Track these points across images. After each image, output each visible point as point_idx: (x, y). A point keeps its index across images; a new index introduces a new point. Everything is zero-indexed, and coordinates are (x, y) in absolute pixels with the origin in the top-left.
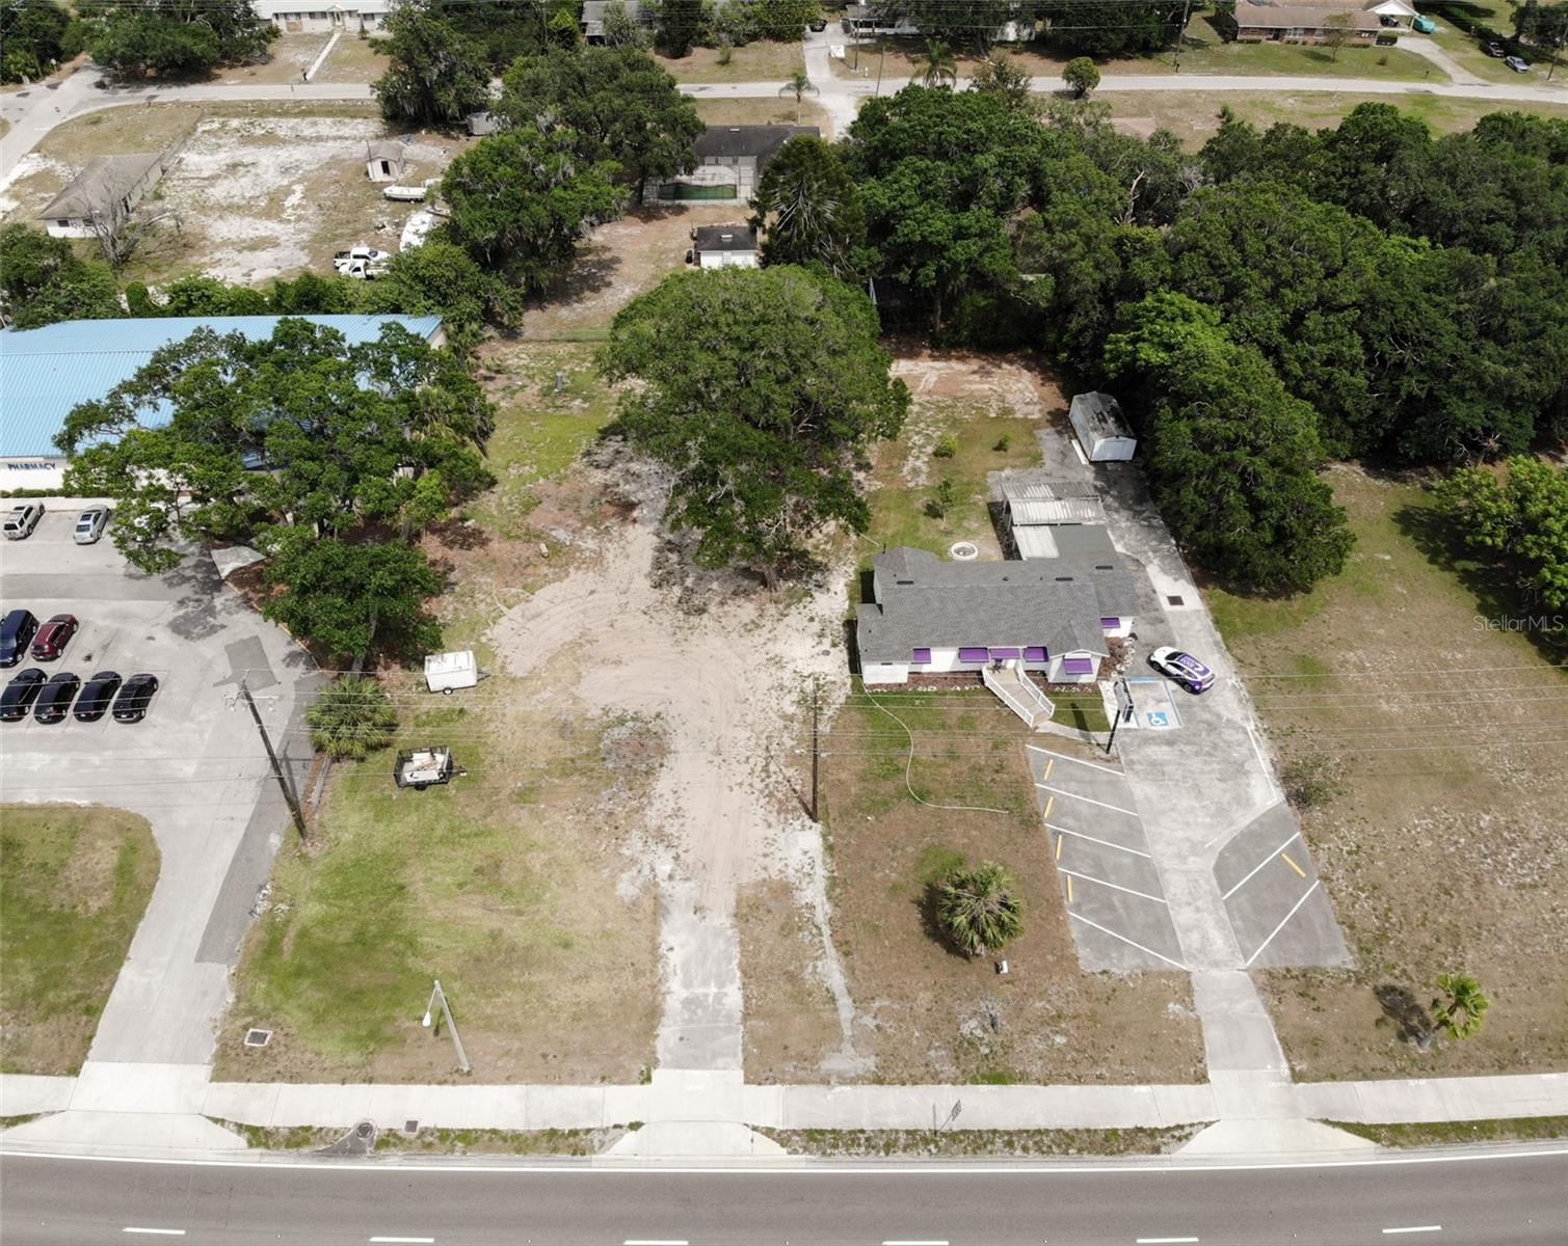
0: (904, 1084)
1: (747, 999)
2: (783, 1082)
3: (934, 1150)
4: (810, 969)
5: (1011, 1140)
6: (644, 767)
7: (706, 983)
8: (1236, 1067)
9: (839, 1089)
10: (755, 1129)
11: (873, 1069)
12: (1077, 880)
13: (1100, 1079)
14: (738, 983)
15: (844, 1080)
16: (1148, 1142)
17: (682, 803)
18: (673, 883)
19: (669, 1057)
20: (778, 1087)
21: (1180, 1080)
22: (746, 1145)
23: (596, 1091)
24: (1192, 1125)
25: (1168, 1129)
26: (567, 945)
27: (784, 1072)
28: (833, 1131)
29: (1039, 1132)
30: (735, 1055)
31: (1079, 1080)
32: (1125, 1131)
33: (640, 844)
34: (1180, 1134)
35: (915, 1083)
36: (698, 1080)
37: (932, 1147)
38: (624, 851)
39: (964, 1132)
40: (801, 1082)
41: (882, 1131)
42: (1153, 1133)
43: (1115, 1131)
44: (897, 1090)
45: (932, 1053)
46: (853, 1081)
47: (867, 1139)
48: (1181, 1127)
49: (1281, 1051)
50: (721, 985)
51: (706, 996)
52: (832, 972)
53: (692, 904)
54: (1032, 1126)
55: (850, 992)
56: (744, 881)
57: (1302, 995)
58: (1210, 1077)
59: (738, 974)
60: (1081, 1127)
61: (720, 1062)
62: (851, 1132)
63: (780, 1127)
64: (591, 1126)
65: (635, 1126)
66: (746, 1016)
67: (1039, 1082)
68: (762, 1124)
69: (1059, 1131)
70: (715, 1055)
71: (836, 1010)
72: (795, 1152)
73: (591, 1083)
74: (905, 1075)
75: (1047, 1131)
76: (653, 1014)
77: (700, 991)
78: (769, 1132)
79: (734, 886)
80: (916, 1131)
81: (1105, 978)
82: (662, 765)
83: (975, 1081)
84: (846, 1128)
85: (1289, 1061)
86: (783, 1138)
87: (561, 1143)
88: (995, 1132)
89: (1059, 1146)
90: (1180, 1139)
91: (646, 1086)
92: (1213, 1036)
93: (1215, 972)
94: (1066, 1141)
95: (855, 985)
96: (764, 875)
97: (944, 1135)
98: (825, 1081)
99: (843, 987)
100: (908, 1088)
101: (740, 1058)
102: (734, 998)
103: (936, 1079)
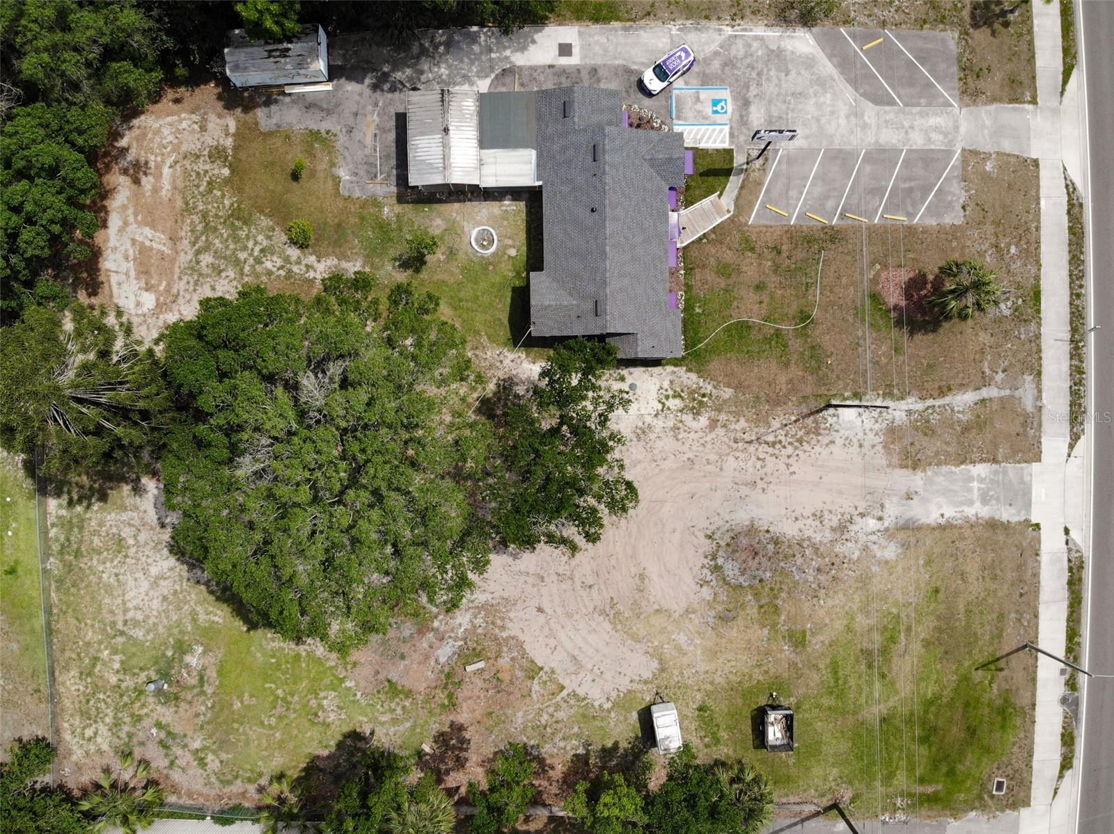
0: (1041, 358)
1: (982, 461)
2: (1040, 437)
3: (1082, 344)
4: (960, 416)
5: (1076, 295)
6: (771, 547)
7: (970, 490)
8: (1029, 139)
9: (1044, 401)
10: (1069, 455)
11: (1032, 377)
12: (885, 210)
13: (1038, 229)
14: (970, 467)
15: (1039, 397)
16: (1076, 210)
17: (807, 513)
18: (886, 516)
19: (1023, 512)
20: (1042, 440)
21: (1038, 177)
22: (1078, 461)
23: (1045, 558)
24: (1066, 179)
25: (1068, 194)
26: (937, 591)
27: (1035, 436)
28: (1071, 406)
29: (1070, 276)
30: (1022, 468)
31: (1038, 242)
32: (1070, 222)
33: (849, 544)
34: (1071, 189)
35: (1040, 351)
36: (1039, 492)
37: (1081, 344)
38: (855, 557)
39: (1071, 324)
40: (1040, 425)
41: (1071, 375)
42: (1071, 205)
43: (1070, 228)
44: (1045, 362)
45: (1022, 337)
46: (1040, 391)
47: (1075, 385)
48: (1067, 186)
49: (1017, 105)
50: (971, 479)
51: (979, 489)
52: (963, 400)
53: (904, 502)
54: (1067, 280)
55: (979, 389)
56: (884, 462)
57: (978, 77)
58: (1035, 157)
59: (963, 467)
60: (1067, 249)
61: (1027, 478)
62: (1071, 395)
63: (1068, 440)
64: (1066, 559)
65: (1067, 531)
66: (995, 461)
67: (1039, 270)
68: (1066, 450)
69: (1070, 263)
70: (1022, 482)
71: (991, 399)
72: (1083, 430)
73: (1039, 562)
74: (1036, 356)
75: (1070, 271)
76: (993, 525)
77: (976, 493)
78: (1071, 447)
79: (888, 470)
80: (1071, 353)
81: (968, 208)
82: (768, 531)
83: (1038, 311)
84: (1068, 398)
85: (1024, 102)
86: (1075, 438)
87: (1076, 577)
88: (1071, 304)
89: (1079, 265)
90: (1075, 189)
91: (1042, 526)
92: (1008, 146)
93: (963, 130)
94: (1076, 259)
95: (972, 384)
96: (879, 447)
97: (1073, 336)
98: (1040, 409)
99: (974, 393)
100: (1043, 355)
101: (1024, 465)
102: (981, 470)
103: (1038, 336)
